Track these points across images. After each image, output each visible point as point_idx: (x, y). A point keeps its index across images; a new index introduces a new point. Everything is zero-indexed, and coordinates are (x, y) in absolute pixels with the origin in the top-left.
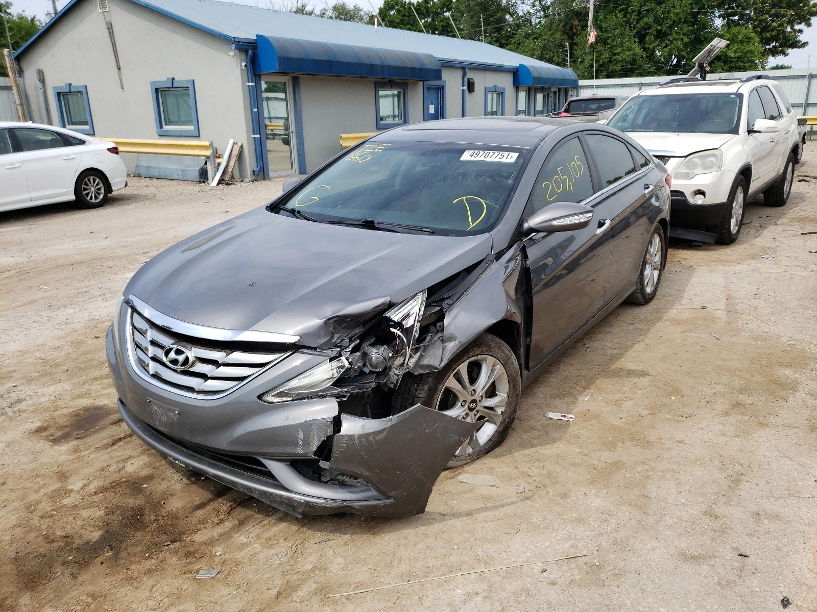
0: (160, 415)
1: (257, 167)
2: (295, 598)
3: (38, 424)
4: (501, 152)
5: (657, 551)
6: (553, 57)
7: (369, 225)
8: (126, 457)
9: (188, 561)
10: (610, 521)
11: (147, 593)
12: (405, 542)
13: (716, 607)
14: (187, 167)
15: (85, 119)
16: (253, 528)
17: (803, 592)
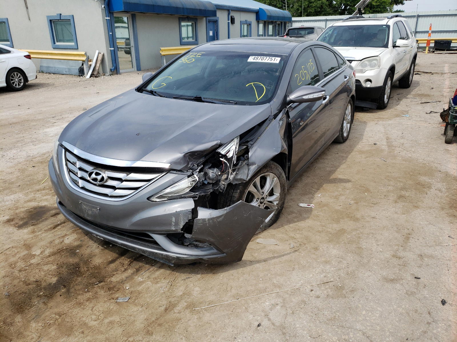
0: (87, 210)
1: (113, 66)
2: (176, 311)
3: (7, 218)
4: (271, 57)
5: (371, 277)
6: (276, 4)
7: (198, 99)
8: (64, 235)
9: (111, 292)
10: (343, 262)
11: (90, 311)
12: (233, 277)
13: (407, 306)
14: (71, 67)
15: (7, 38)
16: (145, 273)
17: (452, 297)
